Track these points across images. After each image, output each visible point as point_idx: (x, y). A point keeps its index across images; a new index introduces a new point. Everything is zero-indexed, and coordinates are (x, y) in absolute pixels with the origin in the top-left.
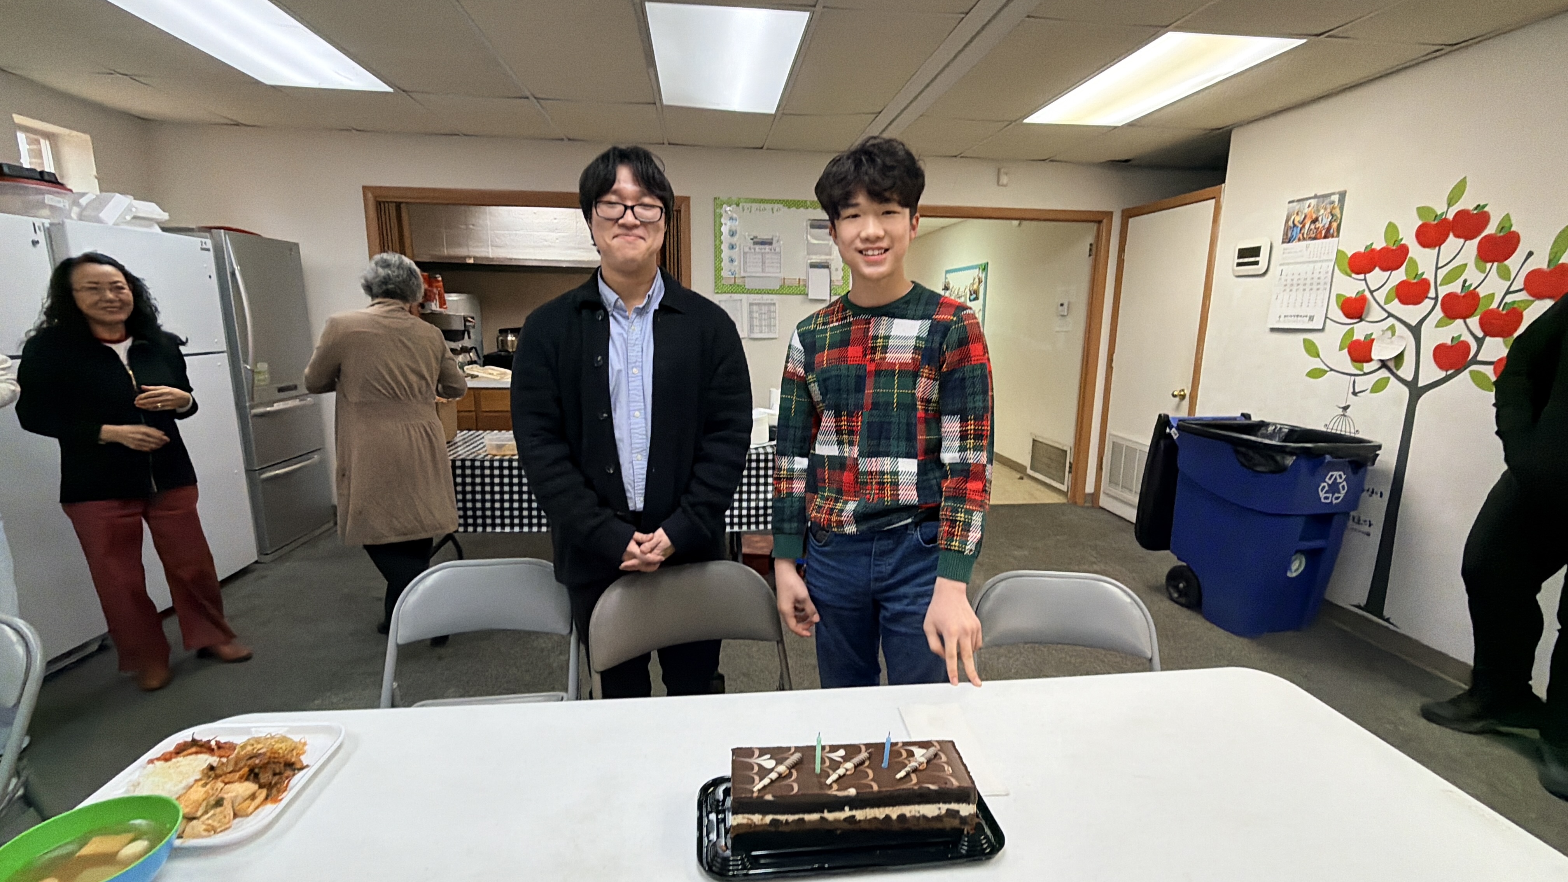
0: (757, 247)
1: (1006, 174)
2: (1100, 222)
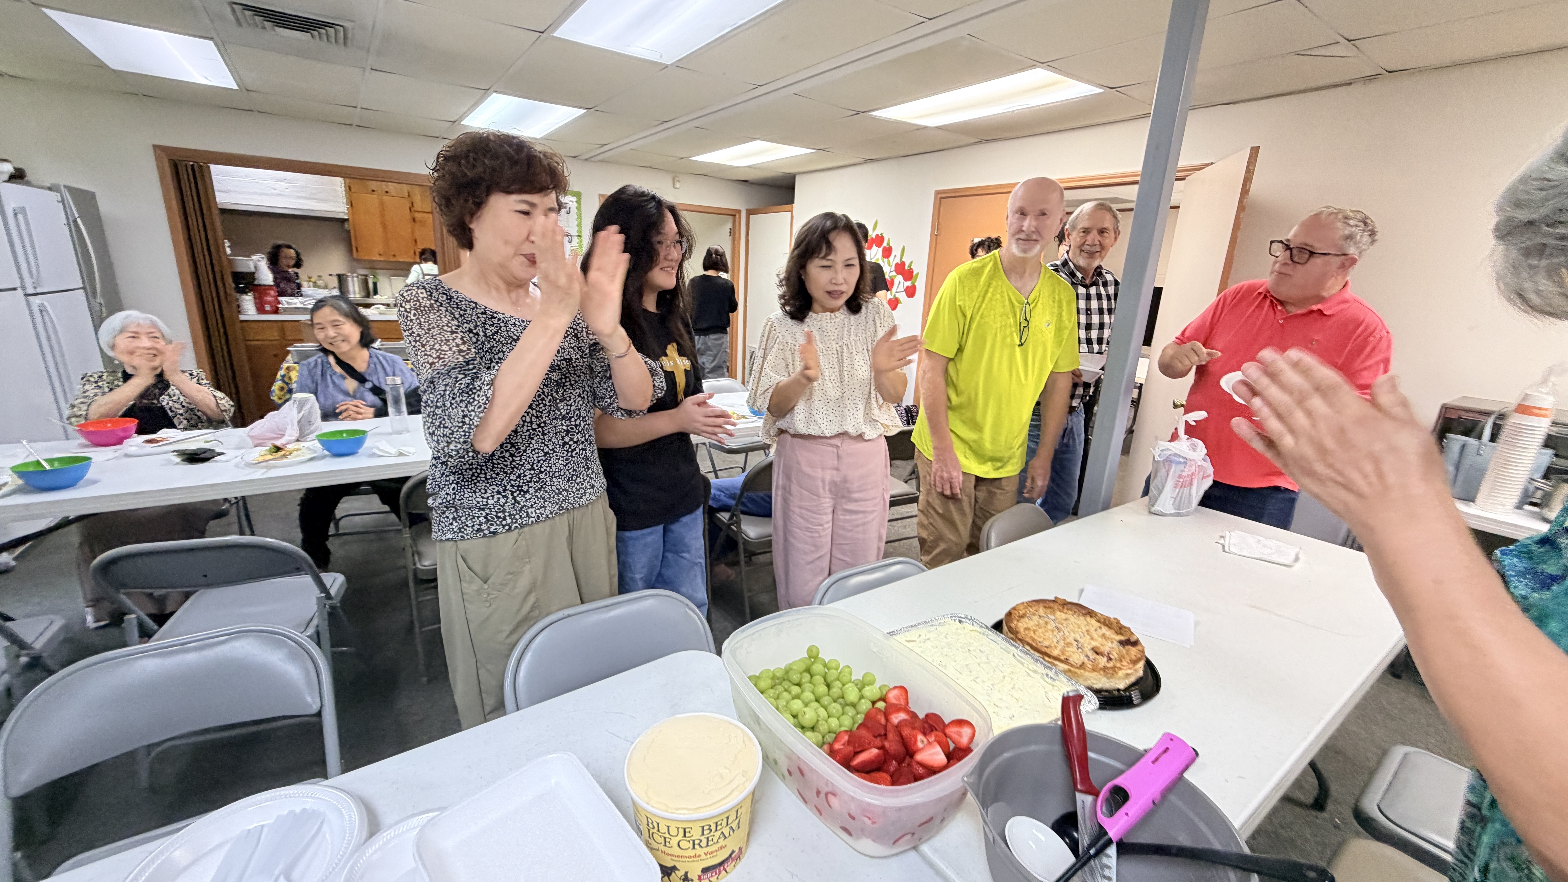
1: (679, 181)
2: (734, 216)
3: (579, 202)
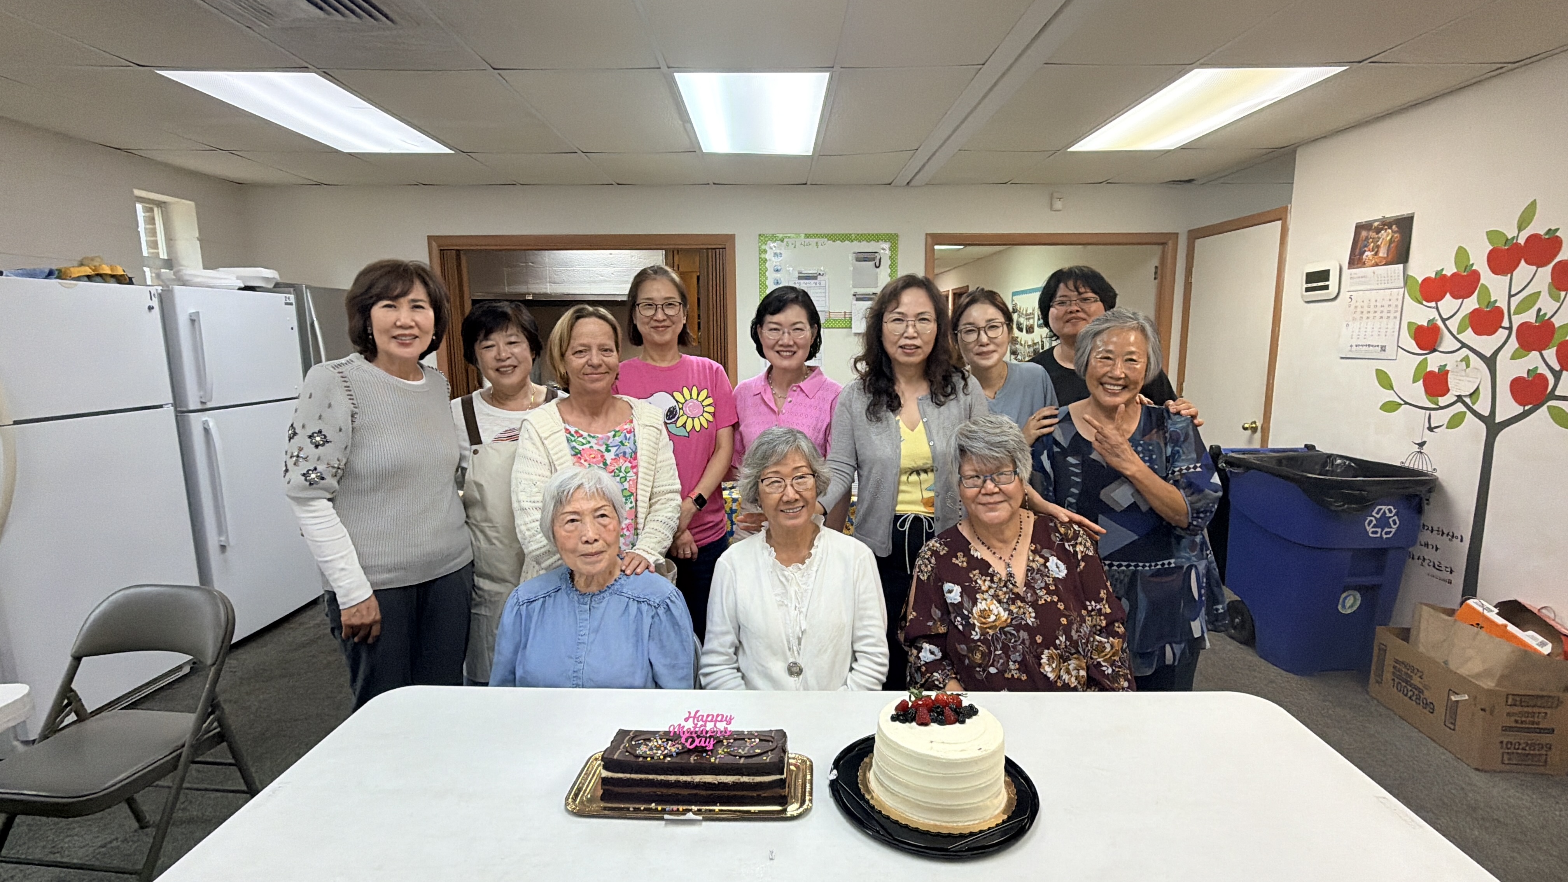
1: (1059, 199)
2: (1163, 244)
3: (894, 249)
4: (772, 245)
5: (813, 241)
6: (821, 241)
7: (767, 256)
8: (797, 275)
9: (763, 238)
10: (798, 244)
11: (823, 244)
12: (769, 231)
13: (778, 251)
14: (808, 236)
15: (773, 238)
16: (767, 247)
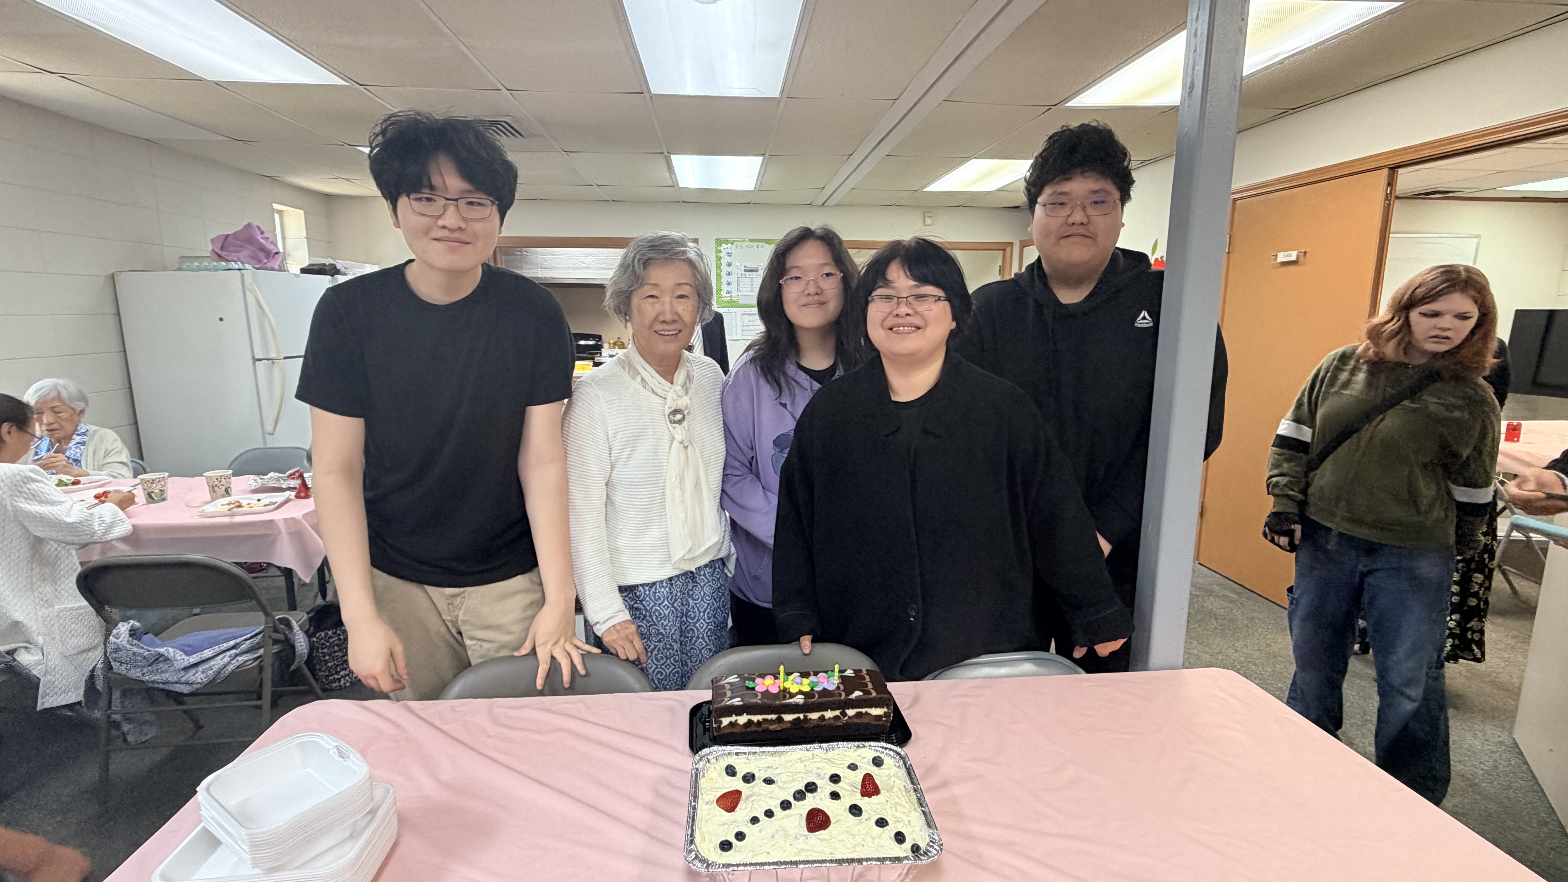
0: (747, 274)
1: (930, 217)
2: (1004, 250)
4: (725, 247)
5: (755, 244)
6: (760, 244)
7: (721, 255)
8: (743, 269)
9: (719, 242)
10: (744, 247)
11: (763, 247)
12: (722, 237)
13: (730, 251)
14: (751, 240)
15: (726, 241)
16: (722, 248)
